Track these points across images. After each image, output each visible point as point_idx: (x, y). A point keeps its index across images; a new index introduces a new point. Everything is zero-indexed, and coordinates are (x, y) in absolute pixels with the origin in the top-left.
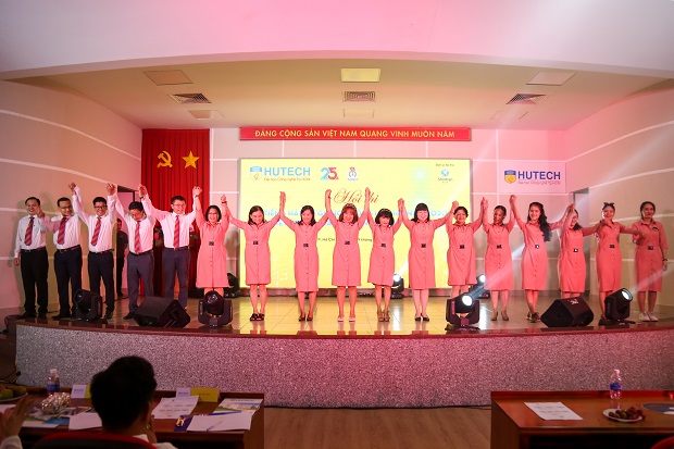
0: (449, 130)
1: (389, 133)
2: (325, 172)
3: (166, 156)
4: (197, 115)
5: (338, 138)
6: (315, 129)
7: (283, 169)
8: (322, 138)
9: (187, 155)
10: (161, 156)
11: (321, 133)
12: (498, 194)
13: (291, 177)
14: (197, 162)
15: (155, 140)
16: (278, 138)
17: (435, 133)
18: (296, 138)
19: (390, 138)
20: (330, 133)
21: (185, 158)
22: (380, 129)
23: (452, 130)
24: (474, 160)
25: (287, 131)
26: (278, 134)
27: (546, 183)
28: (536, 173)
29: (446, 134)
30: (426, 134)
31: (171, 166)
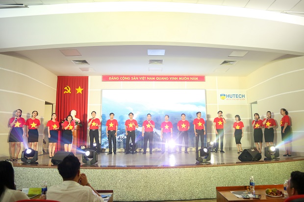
0: (195, 77)
1: (169, 78)
3: (68, 88)
4: (83, 70)
5: (146, 80)
6: (136, 76)
8: (139, 80)
10: (66, 88)
11: (139, 78)
12: (218, 105)
14: (82, 91)
15: (63, 81)
16: (119, 80)
17: (189, 78)
18: (128, 80)
19: (169, 80)
20: (143, 78)
21: (77, 89)
22: (165, 77)
23: (197, 77)
24: (207, 90)
25: (124, 77)
26: (119, 78)
27: (238, 100)
28: (234, 95)
29: (194, 79)
30: (185, 79)
31: (70, 93)
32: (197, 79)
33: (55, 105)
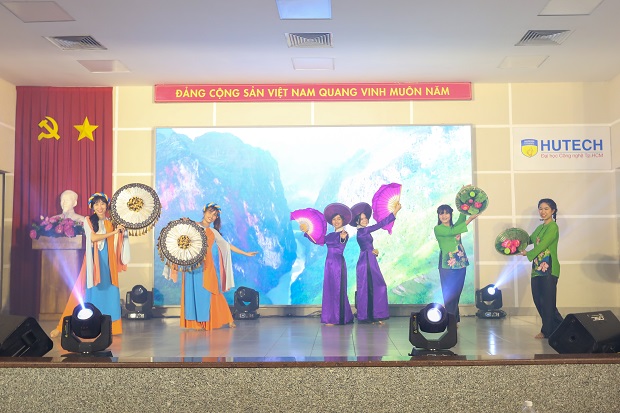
0: (442, 85)
1: (360, 91)
3: (50, 123)
4: (92, 66)
5: (289, 98)
6: (258, 87)
8: (267, 98)
9: (81, 123)
10: (43, 124)
11: (266, 93)
12: (512, 173)
14: (95, 133)
15: (32, 102)
16: (207, 99)
17: (424, 91)
18: (232, 99)
19: (360, 98)
20: (279, 93)
21: (78, 127)
22: (347, 86)
23: (445, 86)
24: (477, 126)
25: (220, 89)
26: (207, 95)
27: (582, 156)
28: (566, 141)
29: (437, 91)
30: (410, 92)
31: (58, 137)
32: (446, 91)
33: (10, 176)
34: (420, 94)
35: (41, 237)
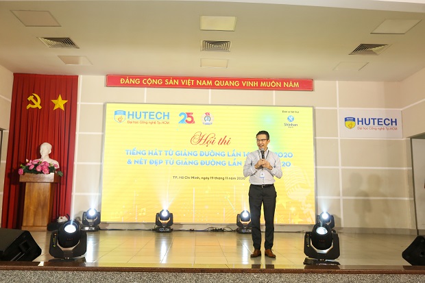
0: (294, 81)
1: (241, 83)
2: (183, 117)
3: (35, 98)
4: (67, 60)
5: (195, 86)
6: (174, 78)
7: (145, 113)
8: (180, 86)
9: (56, 98)
10: (31, 98)
11: (180, 82)
12: (339, 138)
13: (151, 120)
14: (65, 105)
15: (24, 84)
16: (141, 85)
17: (281, 84)
18: (157, 86)
19: (241, 87)
20: (188, 82)
21: (54, 101)
22: (233, 80)
23: (296, 81)
24: (316, 108)
25: (150, 79)
26: (141, 82)
27: (384, 129)
28: (374, 119)
29: (291, 85)
30: (273, 84)
31: (40, 107)
32: (297, 85)
33: (6, 132)
34: (280, 86)
35: (26, 174)
